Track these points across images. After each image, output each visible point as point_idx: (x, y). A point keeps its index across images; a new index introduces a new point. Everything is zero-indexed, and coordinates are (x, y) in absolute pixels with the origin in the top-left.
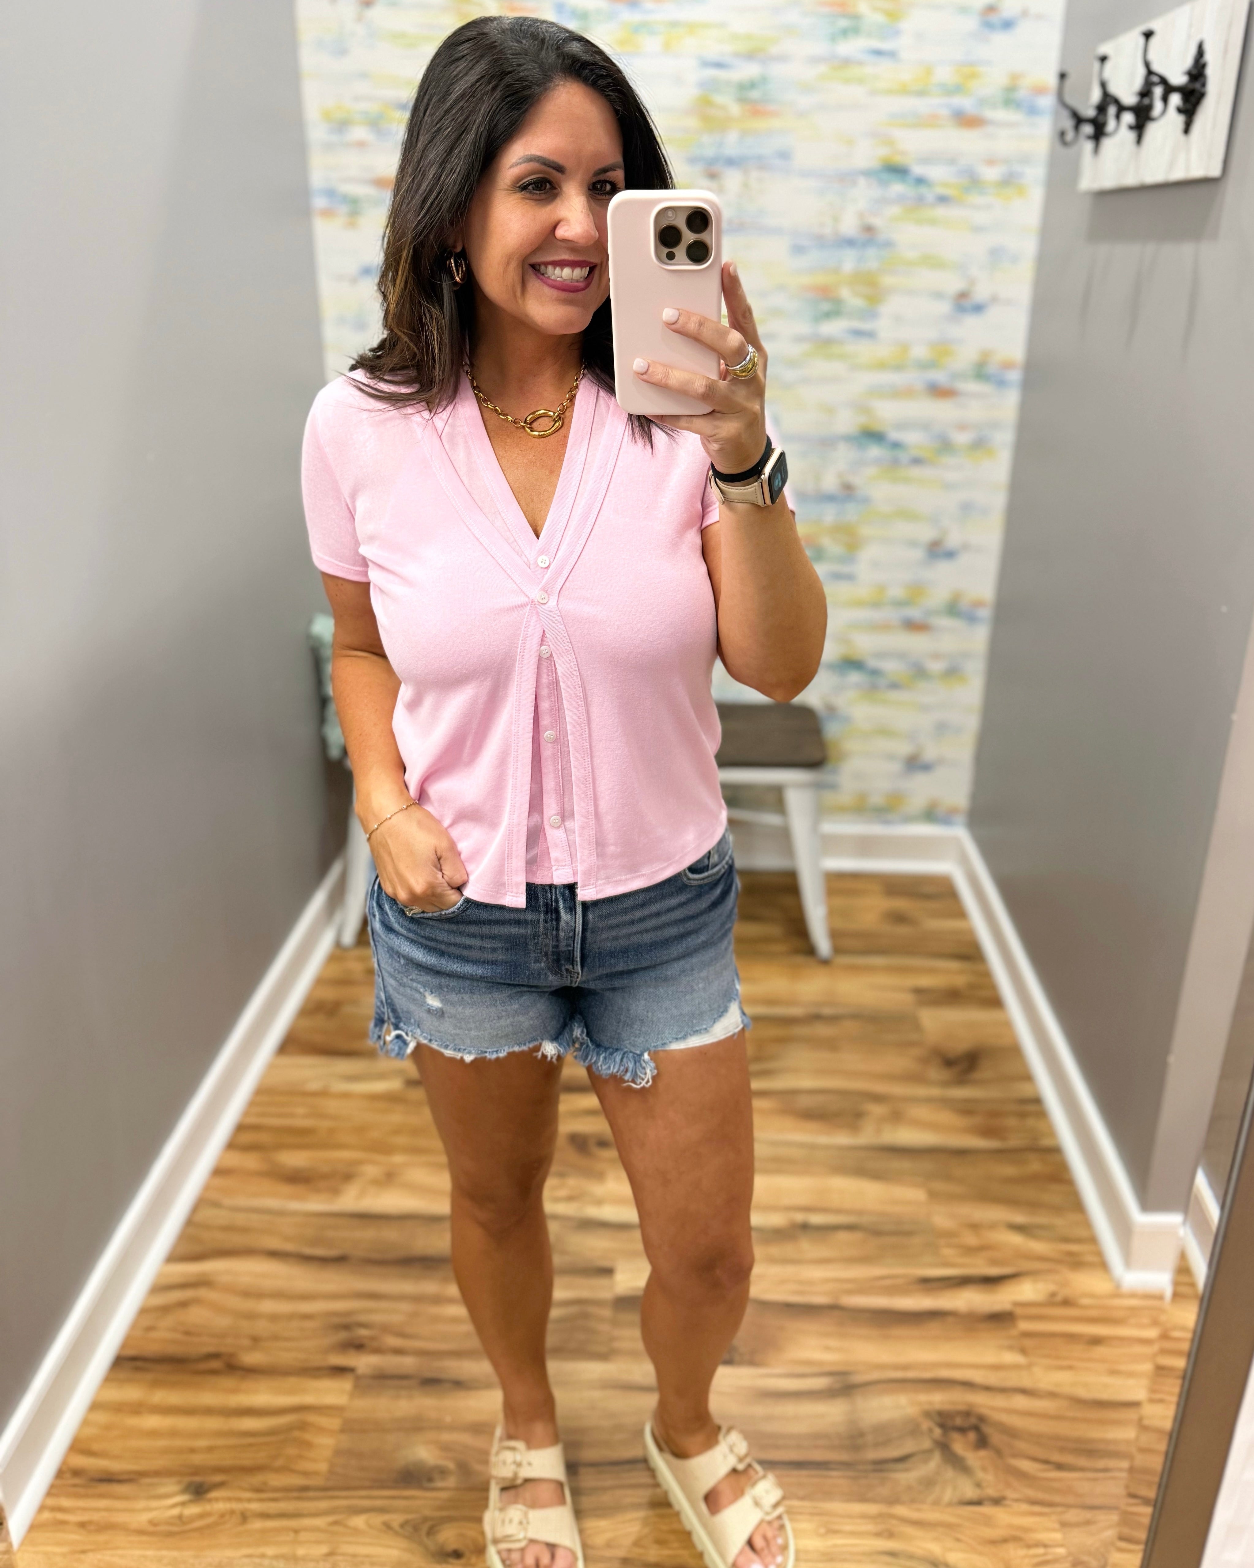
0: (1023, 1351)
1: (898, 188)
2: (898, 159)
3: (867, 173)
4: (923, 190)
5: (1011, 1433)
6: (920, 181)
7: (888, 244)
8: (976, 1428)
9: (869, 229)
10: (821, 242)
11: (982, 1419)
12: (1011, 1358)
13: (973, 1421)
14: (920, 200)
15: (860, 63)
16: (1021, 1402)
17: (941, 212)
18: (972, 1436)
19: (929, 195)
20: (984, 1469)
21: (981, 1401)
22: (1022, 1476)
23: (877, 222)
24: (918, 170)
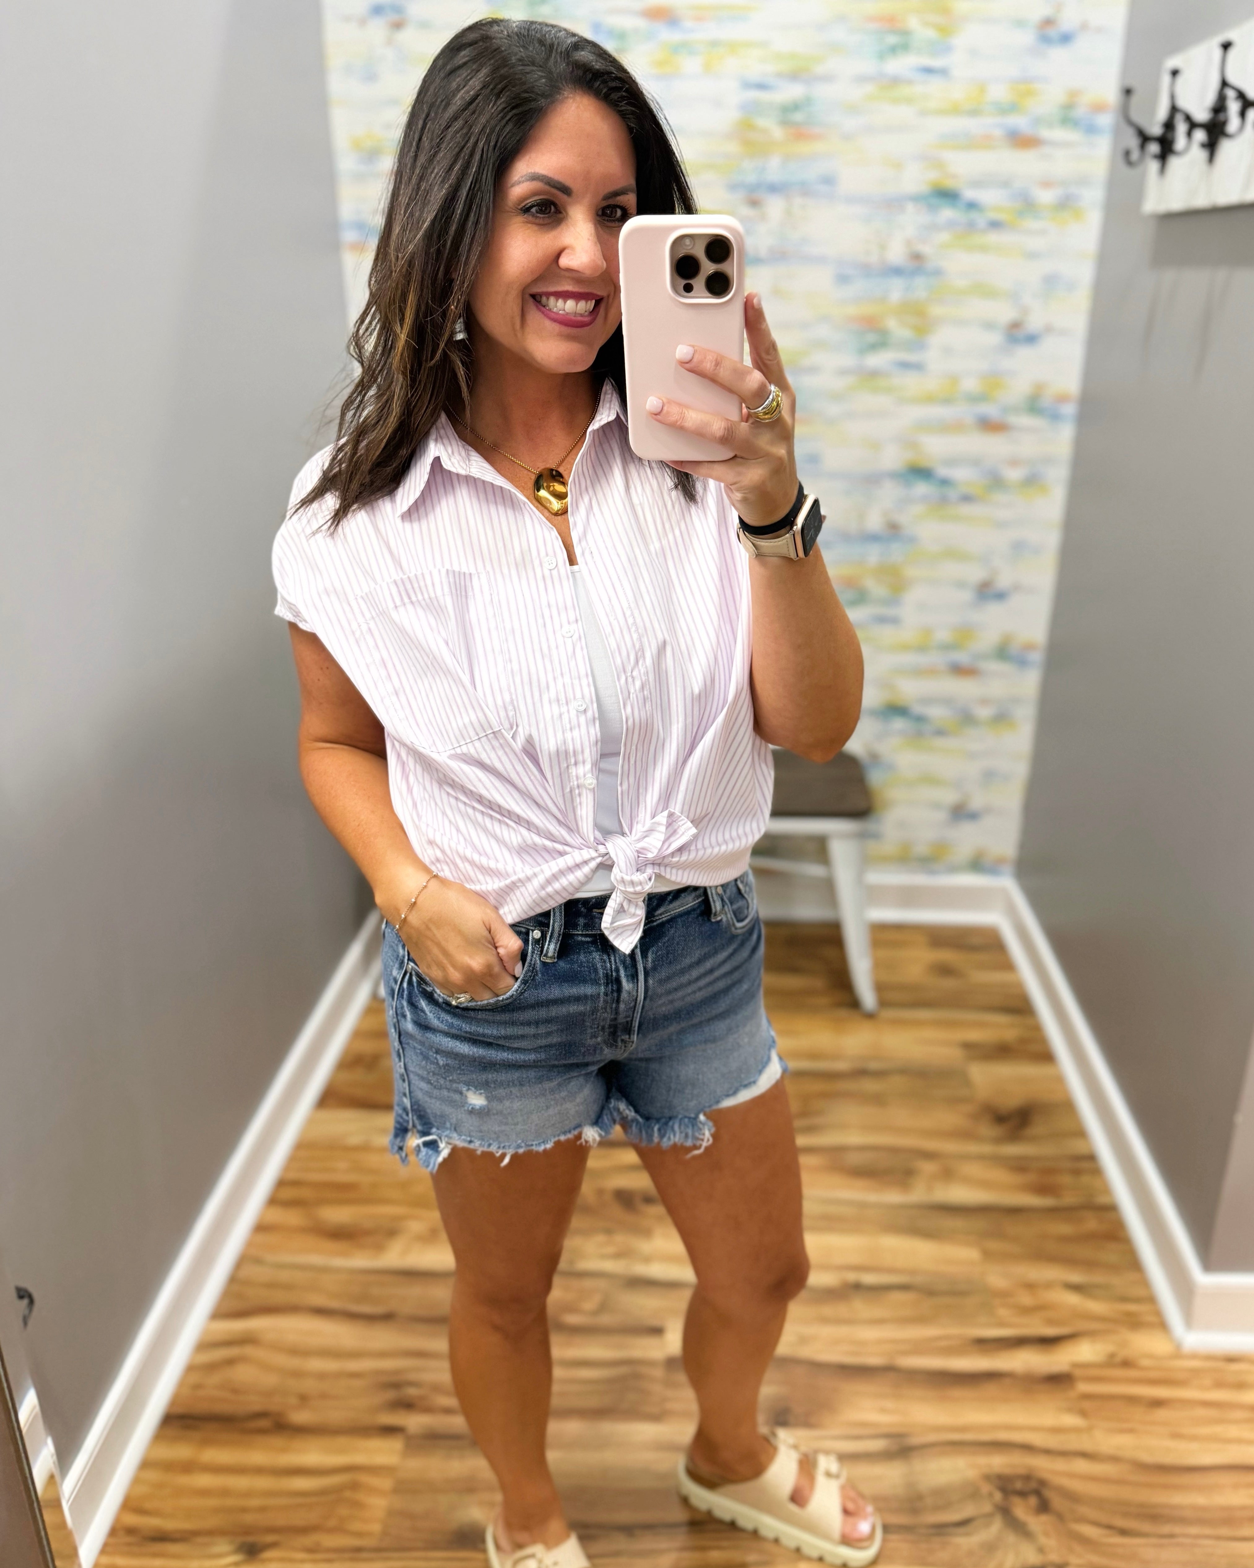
0: (1083, 1413)
1: (947, 213)
2: (949, 184)
3: (916, 199)
4: (974, 215)
5: (1073, 1497)
6: (972, 206)
7: (938, 273)
8: (1038, 1493)
9: (917, 257)
10: (867, 270)
11: (1043, 1483)
12: (1070, 1420)
13: (1033, 1485)
14: (971, 226)
15: (910, 82)
16: (1081, 1466)
17: (993, 238)
18: (1033, 1501)
19: (981, 220)
20: (1046, 1534)
21: (1042, 1465)
22: (1085, 1541)
23: (926, 249)
24: (969, 194)
